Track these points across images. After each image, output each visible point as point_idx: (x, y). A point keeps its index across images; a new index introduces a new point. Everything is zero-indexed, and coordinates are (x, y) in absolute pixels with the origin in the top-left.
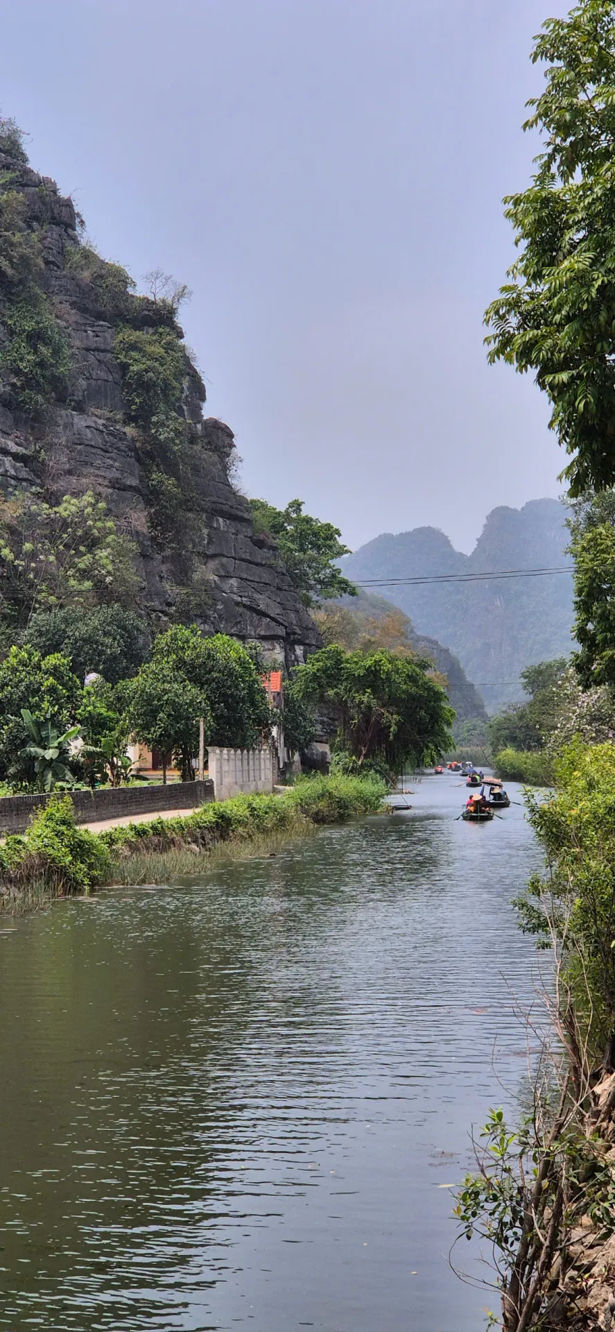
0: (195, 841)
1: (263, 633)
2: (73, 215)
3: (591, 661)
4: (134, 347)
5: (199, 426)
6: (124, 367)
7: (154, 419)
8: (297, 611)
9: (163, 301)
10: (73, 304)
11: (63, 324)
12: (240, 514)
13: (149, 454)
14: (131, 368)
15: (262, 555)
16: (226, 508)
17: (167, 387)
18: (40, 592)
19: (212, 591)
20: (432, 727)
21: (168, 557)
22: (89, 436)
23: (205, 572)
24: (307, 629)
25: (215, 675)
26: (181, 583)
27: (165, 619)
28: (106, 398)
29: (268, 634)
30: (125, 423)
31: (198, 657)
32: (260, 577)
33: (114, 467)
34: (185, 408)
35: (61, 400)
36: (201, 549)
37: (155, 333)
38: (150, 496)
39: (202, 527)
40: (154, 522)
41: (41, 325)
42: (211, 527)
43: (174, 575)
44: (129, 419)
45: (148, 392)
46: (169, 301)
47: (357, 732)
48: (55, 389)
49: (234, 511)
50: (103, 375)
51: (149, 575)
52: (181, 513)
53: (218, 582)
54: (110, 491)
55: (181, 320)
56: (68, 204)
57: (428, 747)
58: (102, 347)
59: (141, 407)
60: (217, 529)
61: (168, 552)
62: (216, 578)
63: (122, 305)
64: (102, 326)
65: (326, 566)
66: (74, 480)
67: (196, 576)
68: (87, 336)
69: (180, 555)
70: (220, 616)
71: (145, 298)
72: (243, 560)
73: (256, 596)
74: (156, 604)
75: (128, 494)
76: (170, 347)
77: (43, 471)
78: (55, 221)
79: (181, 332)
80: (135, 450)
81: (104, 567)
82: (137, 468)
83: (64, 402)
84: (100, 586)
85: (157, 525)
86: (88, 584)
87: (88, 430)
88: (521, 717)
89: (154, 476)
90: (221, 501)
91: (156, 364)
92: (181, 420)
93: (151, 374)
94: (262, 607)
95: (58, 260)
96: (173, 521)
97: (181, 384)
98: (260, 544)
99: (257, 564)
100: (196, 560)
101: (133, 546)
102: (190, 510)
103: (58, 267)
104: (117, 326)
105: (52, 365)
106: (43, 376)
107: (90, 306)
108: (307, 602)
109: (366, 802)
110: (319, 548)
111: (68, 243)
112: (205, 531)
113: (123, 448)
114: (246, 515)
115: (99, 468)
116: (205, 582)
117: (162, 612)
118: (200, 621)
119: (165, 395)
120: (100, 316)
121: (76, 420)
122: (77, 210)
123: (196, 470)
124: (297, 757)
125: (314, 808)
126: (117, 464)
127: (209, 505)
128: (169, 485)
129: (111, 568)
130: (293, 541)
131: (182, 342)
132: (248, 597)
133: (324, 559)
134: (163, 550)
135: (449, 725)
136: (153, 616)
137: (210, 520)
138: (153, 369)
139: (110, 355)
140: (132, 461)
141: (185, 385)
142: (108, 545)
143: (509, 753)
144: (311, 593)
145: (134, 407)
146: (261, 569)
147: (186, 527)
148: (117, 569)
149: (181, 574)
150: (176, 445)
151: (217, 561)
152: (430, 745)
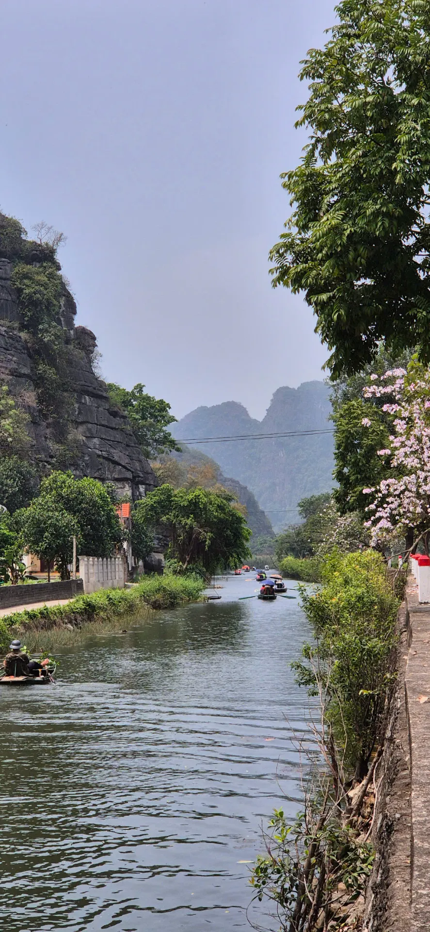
0: (70, 622)
1: (116, 476)
3: (346, 494)
4: (26, 276)
5: (72, 332)
6: (20, 291)
7: (41, 327)
8: (140, 461)
9: (47, 244)
12: (100, 393)
13: (38, 352)
14: (24, 291)
15: (116, 422)
16: (90, 389)
17: (49, 304)
19: (81, 447)
20: (235, 541)
21: (51, 424)
23: (77, 434)
24: (147, 473)
25: (84, 506)
26: (59, 442)
27: (49, 467)
28: (7, 312)
29: (120, 477)
30: (20, 330)
31: (71, 493)
32: (115, 437)
33: (13, 361)
34: (62, 319)
36: (74, 418)
37: (40, 267)
38: (38, 381)
39: (74, 403)
40: (40, 401)
42: (81, 402)
43: (55, 436)
44: (23, 327)
45: (36, 308)
46: (51, 244)
47: (183, 545)
49: (95, 391)
50: (4, 296)
51: (37, 436)
52: (59, 393)
53: (86, 441)
54: (11, 377)
55: (59, 257)
57: (232, 556)
58: (4, 276)
59: (31, 318)
60: (85, 404)
61: (50, 420)
62: (84, 438)
63: (17, 246)
64: (4, 261)
65: (161, 431)
67: (70, 437)
69: (59, 422)
70: (86, 464)
71: (34, 242)
72: (103, 426)
73: (112, 450)
74: (42, 456)
75: (23, 380)
76: (51, 276)
79: (59, 266)
80: (28, 349)
81: (7, 431)
82: (29, 361)
85: (43, 401)
88: (298, 534)
89: (40, 367)
90: (87, 384)
91: (42, 288)
92: (59, 327)
93: (38, 295)
94: (116, 458)
96: (54, 399)
97: (59, 303)
98: (114, 414)
99: (112, 428)
100: (70, 426)
101: (27, 416)
102: (66, 391)
104: (14, 262)
108: (147, 455)
109: (190, 594)
110: (156, 417)
112: (76, 405)
113: (19, 347)
114: (104, 394)
115: (2, 362)
116: (76, 441)
117: (47, 462)
118: (73, 468)
119: (48, 310)
120: (2, 254)
123: (70, 362)
124: (141, 563)
125: (153, 599)
126: (14, 359)
127: (79, 387)
128: (51, 373)
129: (11, 431)
130: (137, 413)
131: (60, 273)
132: (106, 451)
133: (159, 425)
134: (47, 419)
135: (247, 540)
136: (41, 465)
137: (80, 397)
138: (40, 292)
139: (9, 282)
140: (25, 356)
141: (62, 303)
142: (10, 416)
143: (289, 560)
144: (149, 449)
145: (26, 319)
146: (115, 432)
147: (63, 403)
148: (16, 432)
149: (60, 435)
150: (56, 345)
151: (84, 426)
152: (234, 554)
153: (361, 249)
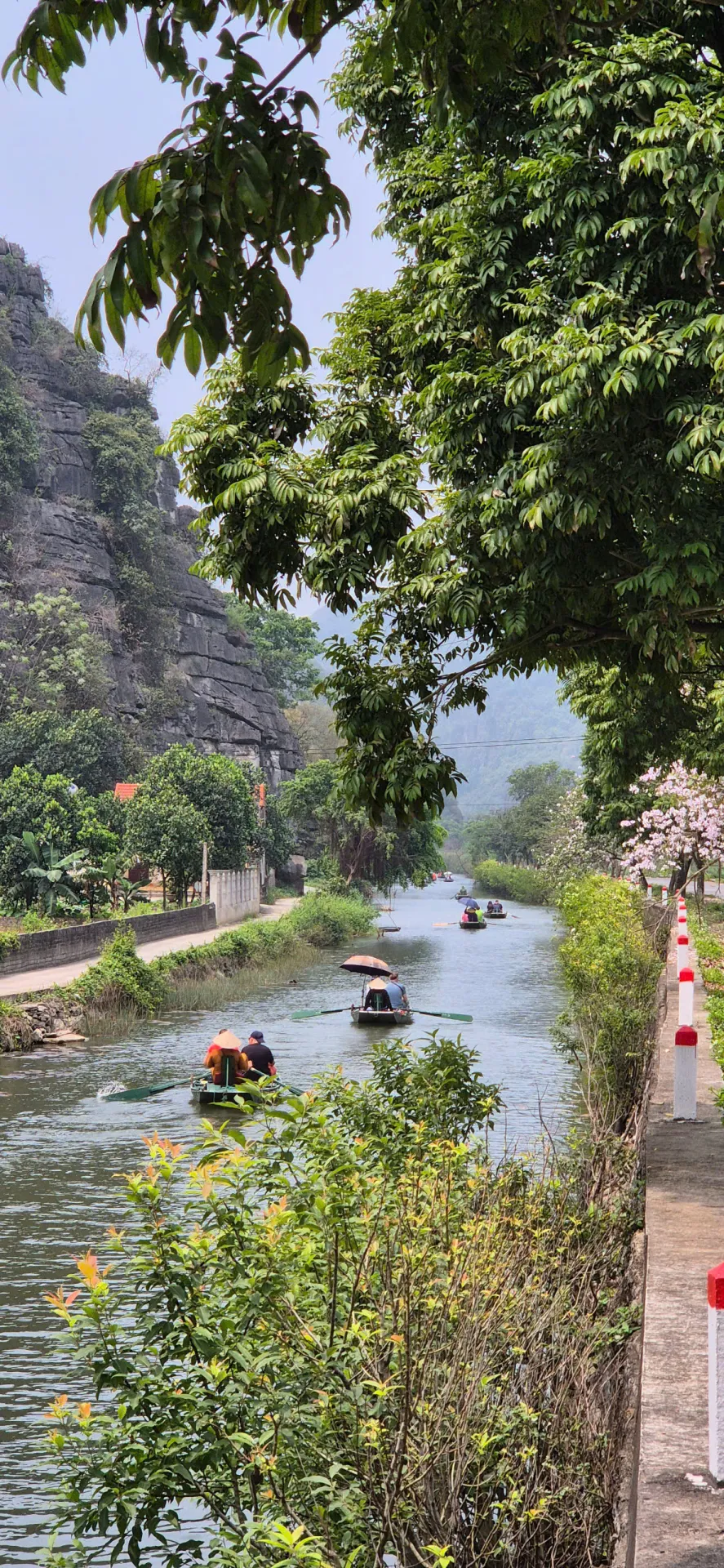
0: (220, 968)
1: (237, 737)
2: (42, 283)
3: (596, 811)
4: (106, 430)
5: (173, 515)
6: (95, 452)
7: (127, 508)
8: (273, 714)
9: (138, 380)
10: (42, 383)
11: (31, 404)
12: (215, 609)
13: (121, 547)
14: (103, 453)
15: (236, 653)
16: (200, 603)
17: (140, 474)
18: (11, 693)
19: (183, 691)
20: (424, 846)
21: (138, 656)
22: (59, 525)
23: (177, 672)
24: (284, 733)
25: (216, 797)
26: (151, 684)
27: (137, 721)
28: (75, 484)
29: (242, 738)
30: (96, 512)
31: (197, 777)
32: (235, 677)
33: (85, 559)
34: (158, 494)
35: (30, 486)
36: (173, 647)
37: (127, 415)
38: (122, 590)
39: (175, 624)
40: (125, 619)
41: (11, 407)
42: (185, 623)
43: (145, 675)
44: (101, 507)
45: (120, 478)
46: (144, 380)
47: (346, 850)
48: (23, 475)
49: (208, 607)
50: (73, 459)
51: (119, 675)
52: (153, 608)
53: (191, 683)
54: (81, 585)
56: (36, 273)
57: (418, 867)
58: (72, 429)
59: (111, 494)
60: (191, 625)
61: (140, 650)
62: (189, 678)
63: (92, 383)
64: (72, 406)
65: (302, 665)
66: (42, 573)
67: (168, 676)
68: (57, 417)
69: (151, 653)
70: (192, 718)
71: (117, 377)
72: (217, 659)
73: (230, 697)
74: (127, 705)
75: (99, 588)
76: (145, 430)
77: (10, 563)
78: (23, 292)
79: (155, 414)
80: (106, 540)
81: (76, 669)
82: (107, 560)
83: (32, 488)
84: (71, 689)
85: (128, 622)
86: (60, 687)
87: (57, 520)
88: (507, 826)
89: (125, 569)
90: (194, 595)
91: (130, 450)
92: (156, 509)
93: (123, 460)
94: (237, 710)
95: (26, 334)
96: (145, 618)
97: (155, 469)
98: (235, 642)
99: (232, 663)
100: (168, 660)
101: (105, 645)
102: (163, 606)
103: (26, 342)
104: (88, 406)
105: (21, 450)
106: (11, 462)
107: (60, 385)
108: (283, 703)
109: (355, 923)
110: (296, 644)
111: (36, 316)
112: (179, 628)
113: (94, 539)
114: (221, 611)
115: (68, 561)
116: (176, 682)
117: (133, 714)
118: (170, 723)
119: (139, 483)
120: (69, 395)
121: (44, 509)
122: (44, 277)
123: (170, 563)
124: (272, 871)
125: (311, 932)
126: (87, 556)
127: (183, 599)
128: (141, 579)
129: (83, 669)
130: (267, 638)
131: (154, 424)
132: (223, 699)
133: (300, 658)
134: (133, 648)
135: (440, 844)
136: (123, 718)
137: (183, 615)
138: (125, 454)
139: (79, 439)
140: (103, 552)
141: (159, 470)
142: (80, 644)
143: (491, 865)
144: (285, 693)
145: (103, 495)
146: (236, 669)
147: (158, 624)
148: (89, 670)
149: (153, 676)
150: (149, 536)
151: (189, 660)
152: (421, 865)
153: (638, 693)
